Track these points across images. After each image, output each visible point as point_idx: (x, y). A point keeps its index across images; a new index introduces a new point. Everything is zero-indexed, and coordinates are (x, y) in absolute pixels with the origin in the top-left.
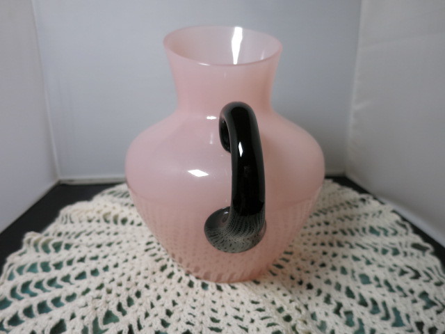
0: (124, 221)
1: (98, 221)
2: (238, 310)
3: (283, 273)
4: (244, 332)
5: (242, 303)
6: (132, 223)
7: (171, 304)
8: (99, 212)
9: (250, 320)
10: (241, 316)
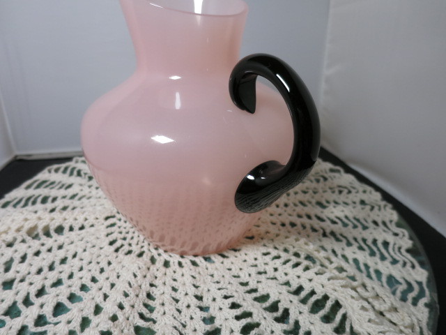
0: (60, 230)
1: (23, 241)
2: (256, 266)
3: (263, 222)
4: (274, 281)
5: (256, 259)
6: (71, 229)
7: (193, 288)
8: (18, 230)
9: (273, 270)
10: (262, 270)
